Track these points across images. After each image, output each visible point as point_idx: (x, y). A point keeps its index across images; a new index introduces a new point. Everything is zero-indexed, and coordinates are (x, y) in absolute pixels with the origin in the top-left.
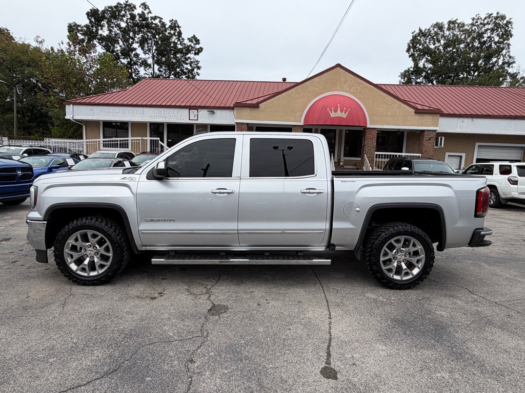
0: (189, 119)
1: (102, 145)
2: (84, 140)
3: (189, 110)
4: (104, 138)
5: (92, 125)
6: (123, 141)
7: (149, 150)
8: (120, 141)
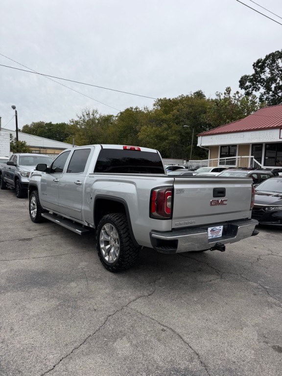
0: (280, 138)
1: (219, 163)
2: (209, 159)
3: (280, 129)
4: (220, 157)
5: (214, 148)
6: (228, 159)
7: (249, 167)
8: (226, 159)
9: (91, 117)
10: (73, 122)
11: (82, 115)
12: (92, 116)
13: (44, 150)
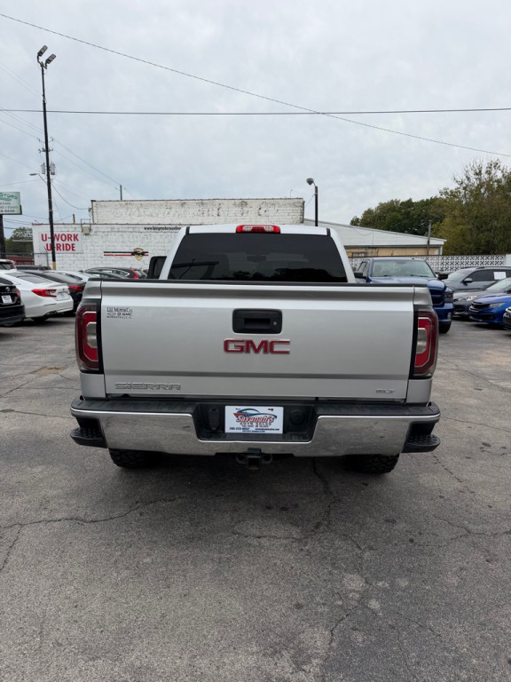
9: (485, 176)
10: (446, 193)
11: (464, 177)
12: (487, 176)
13: (374, 250)
